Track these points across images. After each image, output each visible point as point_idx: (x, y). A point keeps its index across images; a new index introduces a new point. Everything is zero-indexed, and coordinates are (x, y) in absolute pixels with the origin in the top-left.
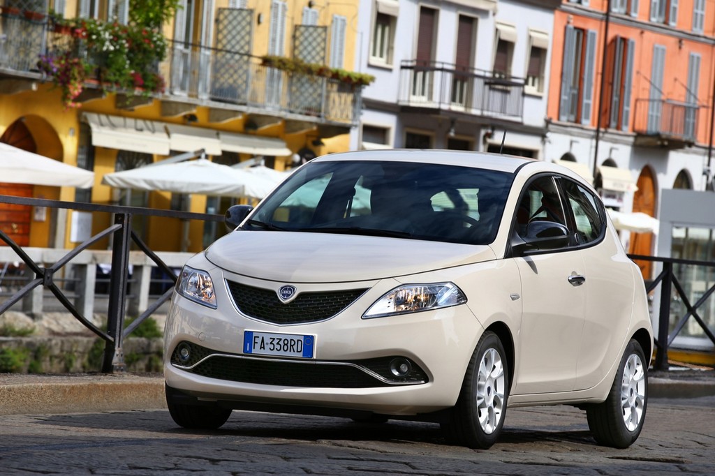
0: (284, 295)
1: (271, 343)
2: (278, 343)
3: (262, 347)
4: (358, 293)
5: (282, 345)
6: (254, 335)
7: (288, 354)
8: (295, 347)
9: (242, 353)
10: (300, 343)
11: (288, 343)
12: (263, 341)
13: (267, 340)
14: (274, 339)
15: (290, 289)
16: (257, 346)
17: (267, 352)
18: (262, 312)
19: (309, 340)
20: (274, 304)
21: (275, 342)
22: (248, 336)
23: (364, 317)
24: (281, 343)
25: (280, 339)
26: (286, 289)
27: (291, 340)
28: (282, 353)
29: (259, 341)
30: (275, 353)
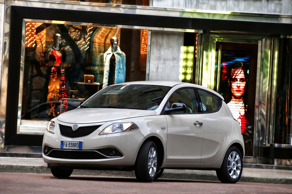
0: (74, 128)
1: (69, 145)
2: (71, 145)
3: (66, 146)
4: (98, 126)
5: (72, 145)
6: (64, 142)
7: (74, 148)
8: (76, 146)
9: (60, 148)
10: (78, 144)
11: (74, 144)
12: (66, 144)
13: (68, 144)
14: (70, 143)
15: (76, 126)
16: (65, 146)
17: (68, 148)
18: (67, 134)
19: (81, 143)
20: (71, 131)
21: (70, 144)
22: (62, 142)
23: (99, 134)
24: (72, 144)
25: (72, 143)
26: (75, 126)
27: (75, 143)
28: (72, 148)
29: (65, 144)
30: (70, 148)
